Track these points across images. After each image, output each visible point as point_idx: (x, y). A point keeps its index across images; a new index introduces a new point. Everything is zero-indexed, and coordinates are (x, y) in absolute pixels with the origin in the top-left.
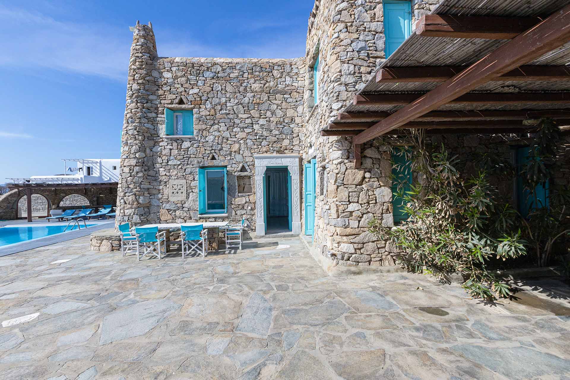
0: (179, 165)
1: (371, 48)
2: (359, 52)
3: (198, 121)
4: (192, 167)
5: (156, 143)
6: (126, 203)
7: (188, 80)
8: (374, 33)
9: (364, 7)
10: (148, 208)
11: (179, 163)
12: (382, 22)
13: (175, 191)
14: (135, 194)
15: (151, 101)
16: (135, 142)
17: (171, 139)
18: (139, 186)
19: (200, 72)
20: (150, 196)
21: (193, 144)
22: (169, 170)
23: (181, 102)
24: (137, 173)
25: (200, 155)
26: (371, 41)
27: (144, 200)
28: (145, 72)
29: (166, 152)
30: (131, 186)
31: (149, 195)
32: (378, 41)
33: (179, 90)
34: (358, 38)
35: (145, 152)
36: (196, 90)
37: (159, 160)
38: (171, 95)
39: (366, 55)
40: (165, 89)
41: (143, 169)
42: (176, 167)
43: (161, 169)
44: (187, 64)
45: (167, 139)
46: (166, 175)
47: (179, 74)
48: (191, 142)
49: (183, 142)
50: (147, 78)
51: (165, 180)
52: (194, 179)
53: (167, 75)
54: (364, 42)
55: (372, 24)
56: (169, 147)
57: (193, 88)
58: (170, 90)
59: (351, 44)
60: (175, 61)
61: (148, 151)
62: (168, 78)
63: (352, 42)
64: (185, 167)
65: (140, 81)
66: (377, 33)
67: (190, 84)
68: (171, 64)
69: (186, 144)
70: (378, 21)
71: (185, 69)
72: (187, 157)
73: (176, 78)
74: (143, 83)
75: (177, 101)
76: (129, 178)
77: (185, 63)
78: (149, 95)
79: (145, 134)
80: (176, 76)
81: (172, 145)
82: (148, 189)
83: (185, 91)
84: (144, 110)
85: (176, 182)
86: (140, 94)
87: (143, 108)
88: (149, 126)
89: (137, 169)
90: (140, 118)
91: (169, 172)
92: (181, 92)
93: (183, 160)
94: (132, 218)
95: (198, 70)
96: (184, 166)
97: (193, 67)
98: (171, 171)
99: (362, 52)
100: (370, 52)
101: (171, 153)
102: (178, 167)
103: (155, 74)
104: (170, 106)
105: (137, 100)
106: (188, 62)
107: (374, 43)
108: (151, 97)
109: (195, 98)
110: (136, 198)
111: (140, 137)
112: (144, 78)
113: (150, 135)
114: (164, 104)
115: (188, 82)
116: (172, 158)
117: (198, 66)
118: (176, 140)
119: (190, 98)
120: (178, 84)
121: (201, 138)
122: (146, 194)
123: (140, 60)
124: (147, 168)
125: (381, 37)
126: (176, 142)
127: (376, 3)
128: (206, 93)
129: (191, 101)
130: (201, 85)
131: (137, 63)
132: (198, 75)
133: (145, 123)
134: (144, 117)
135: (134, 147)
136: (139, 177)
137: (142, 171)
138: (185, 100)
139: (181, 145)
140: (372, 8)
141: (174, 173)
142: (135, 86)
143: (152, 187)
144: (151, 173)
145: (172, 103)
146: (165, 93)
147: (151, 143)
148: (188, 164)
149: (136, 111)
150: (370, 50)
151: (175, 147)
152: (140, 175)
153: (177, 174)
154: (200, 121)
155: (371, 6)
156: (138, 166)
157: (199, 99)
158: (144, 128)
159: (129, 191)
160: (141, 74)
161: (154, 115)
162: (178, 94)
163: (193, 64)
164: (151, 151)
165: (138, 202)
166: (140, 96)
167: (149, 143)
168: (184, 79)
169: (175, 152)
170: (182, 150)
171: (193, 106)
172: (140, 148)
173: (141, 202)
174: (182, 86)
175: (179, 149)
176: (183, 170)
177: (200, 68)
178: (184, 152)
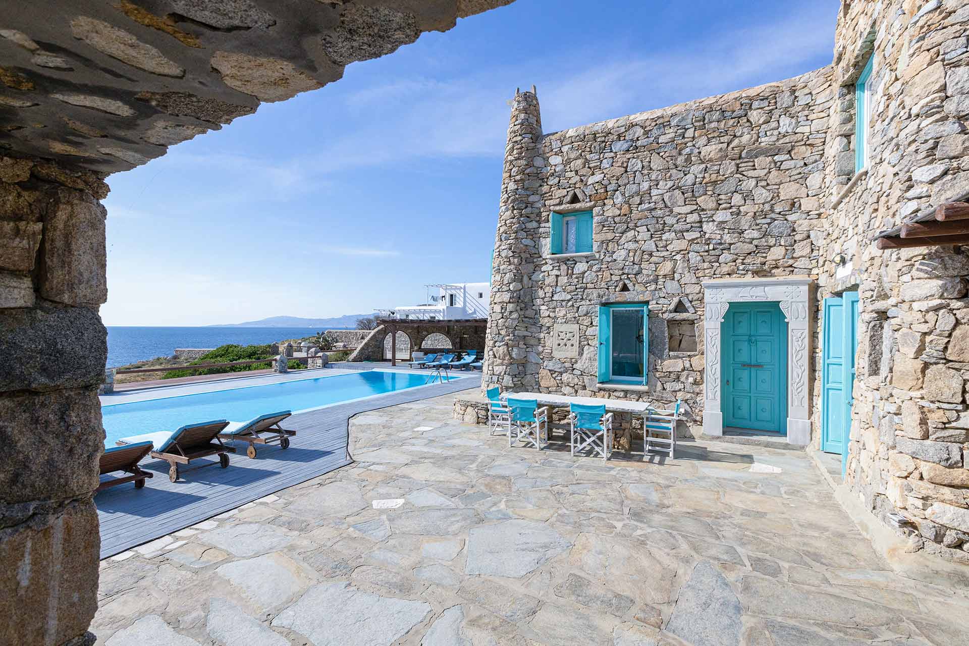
0: (569, 301)
3: (601, 227)
4: (589, 303)
5: (537, 267)
6: (495, 357)
7: (587, 161)
10: (524, 365)
11: (569, 297)
13: (562, 343)
14: (507, 345)
15: (532, 204)
16: (509, 267)
17: (559, 260)
18: (513, 333)
19: (606, 145)
20: (527, 347)
21: (591, 266)
22: (554, 308)
23: (575, 199)
24: (511, 312)
25: (603, 285)
27: (519, 354)
28: (525, 163)
29: (550, 280)
30: (503, 332)
31: (525, 347)
33: (572, 181)
35: (521, 281)
36: (598, 177)
37: (541, 293)
38: (560, 191)
40: (551, 183)
41: (518, 308)
42: (564, 303)
43: (543, 308)
44: (585, 136)
45: (553, 259)
46: (549, 316)
47: (573, 156)
48: (587, 262)
49: (576, 264)
50: (527, 171)
51: (547, 325)
52: (592, 323)
53: (555, 160)
56: (555, 272)
57: (593, 174)
58: (559, 182)
60: (567, 136)
61: (525, 279)
62: (555, 165)
64: (578, 304)
65: (518, 178)
67: (589, 167)
68: (562, 142)
69: (581, 267)
71: (583, 146)
72: (581, 288)
73: (567, 162)
74: (521, 180)
75: (568, 198)
76: (500, 321)
77: (582, 136)
78: (528, 196)
79: (523, 255)
80: (568, 159)
81: (559, 270)
82: (525, 337)
83: (582, 181)
84: (522, 219)
85: (564, 328)
86: (517, 196)
87: (521, 216)
88: (528, 242)
89: (510, 307)
90: (516, 232)
91: (554, 312)
92: (575, 184)
93: (575, 293)
94: (503, 379)
95: (603, 142)
96: (576, 302)
97: (595, 139)
98: (557, 310)
101: (557, 281)
102: (567, 303)
103: (538, 162)
104: (558, 208)
105: (513, 207)
106: (586, 134)
108: (531, 199)
109: (596, 190)
110: (508, 350)
111: (516, 260)
112: (522, 172)
113: (529, 256)
114: (550, 206)
115: (587, 166)
116: (558, 289)
117: (603, 136)
118: (566, 261)
119: (589, 191)
120: (571, 171)
121: (605, 255)
122: (522, 345)
123: (519, 146)
124: (523, 305)
126: (566, 264)
128: (615, 178)
129: (590, 196)
130: (608, 166)
131: (515, 152)
132: (602, 151)
133: (522, 239)
134: (522, 230)
135: (508, 275)
136: (513, 319)
137: (517, 311)
138: (580, 196)
139: (573, 268)
141: (561, 314)
142: (512, 186)
143: (529, 334)
144: (529, 313)
145: (560, 203)
146: (552, 190)
147: (531, 266)
148: (582, 299)
149: (511, 223)
151: (563, 272)
152: (515, 315)
153: (565, 315)
154: (604, 226)
156: (513, 303)
157: (603, 190)
158: (522, 246)
159: (500, 339)
160: (519, 167)
161: (535, 224)
162: (570, 187)
163: (595, 134)
164: (530, 279)
165: (510, 356)
166: (517, 199)
167: (527, 268)
168: (580, 162)
169: (563, 280)
170: (574, 276)
171: (593, 203)
172: (515, 276)
173: (514, 356)
174: (577, 174)
175: (570, 275)
176: (575, 309)
177: (607, 138)
178: (577, 280)
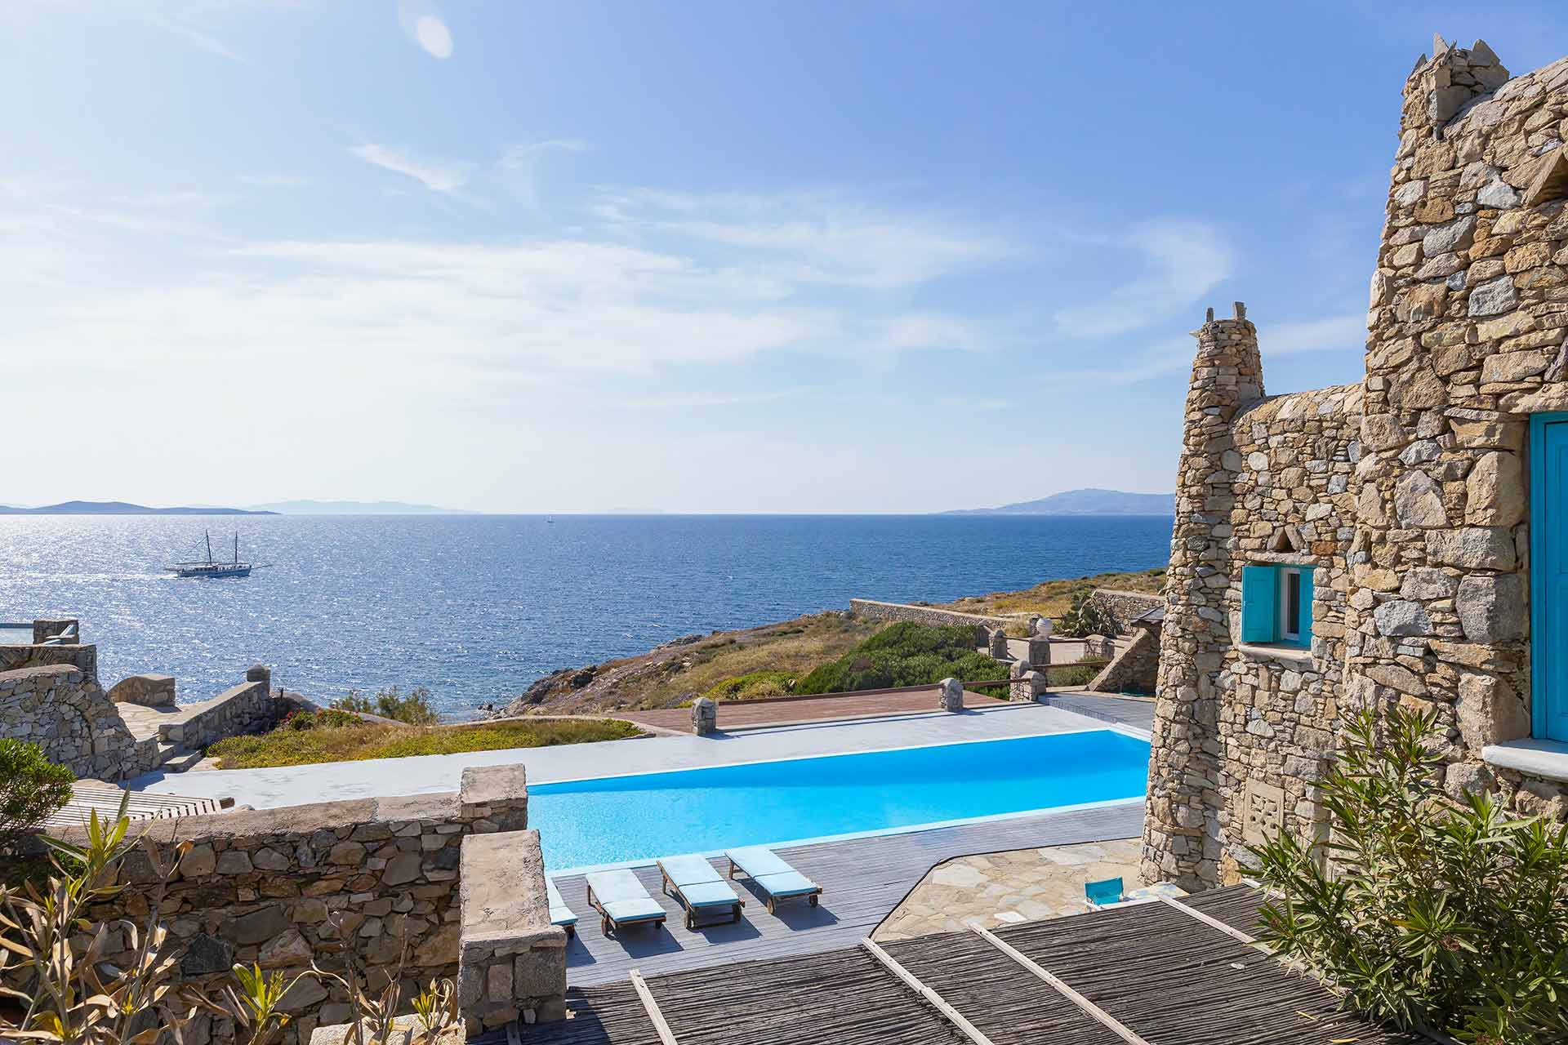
0: (1271, 739)
1: (1440, 631)
2: (1395, 640)
3: (1325, 609)
4: (1301, 754)
5: (1223, 663)
6: (1153, 814)
7: (1306, 474)
8: (1452, 572)
9: (1426, 472)
10: (1200, 840)
11: (1270, 733)
12: (1485, 527)
13: (1259, 816)
14: (1170, 797)
15: (1218, 542)
16: (1176, 657)
17: (1257, 658)
18: (1180, 777)
19: (1337, 446)
20: (1207, 809)
21: (1306, 683)
22: (1248, 748)
23: (1285, 546)
24: (1177, 740)
25: (1325, 723)
26: (1439, 604)
27: (1188, 819)
28: (1206, 463)
29: (1243, 692)
30: (1164, 772)
31: (1202, 807)
32: (1468, 605)
33: (1283, 509)
34: (1397, 590)
35: (1195, 685)
36: (1322, 509)
37: (1226, 713)
38: (1261, 524)
39: (1420, 652)
40: (1248, 506)
41: (1190, 734)
42: (1263, 742)
43: (1232, 741)
44: (1304, 423)
45: (1248, 655)
46: (1239, 760)
47: (1284, 458)
48: (1302, 673)
49: (1283, 672)
50: (1208, 481)
51: (1237, 775)
52: (1304, 795)
53: (1258, 461)
54: (1415, 605)
55: (1448, 534)
56: (1250, 679)
57: (1316, 501)
58: (1262, 507)
59: (1373, 608)
60: (1279, 417)
61: (1204, 682)
62: (1258, 472)
63: (1377, 601)
64: (1285, 750)
65: (1194, 491)
66: (1467, 571)
67: (1309, 486)
68: (1266, 427)
69: (1291, 680)
70: (1473, 526)
71: (1300, 442)
72: (1290, 720)
73: (1275, 469)
74: (1199, 495)
75: (1273, 542)
76: (1161, 751)
77: (1299, 423)
78: (1212, 526)
79: (1201, 638)
80: (1277, 463)
81: (1257, 676)
82: (1201, 790)
83: (1296, 511)
84: (1198, 569)
85: (1261, 789)
86: (1192, 525)
87: (1199, 563)
88: (1210, 613)
89: (1176, 729)
90: (1188, 594)
91: (1248, 754)
92: (1286, 515)
93: (1281, 728)
94: (1162, 858)
95: (1334, 438)
96: (1281, 745)
97: (1320, 430)
98: (1253, 751)
99: (1405, 641)
100: (1434, 644)
101: (1253, 698)
102: (1268, 744)
103: (1229, 462)
104: (1258, 557)
105: (1184, 543)
106: (1307, 417)
107: (1454, 611)
108: (1218, 531)
109: (1320, 534)
110: (1170, 806)
111: (1187, 644)
112: (1201, 481)
113: (1210, 640)
114: (1246, 551)
115: (1306, 482)
116: (1255, 713)
117: (1332, 428)
118: (1268, 662)
119: (1308, 533)
120: (1281, 488)
121: (1329, 668)
122: (1195, 801)
123: (1198, 431)
124: (1199, 731)
125: (1477, 589)
126: (1268, 668)
127: (1474, 449)
128: (1349, 515)
129: (1310, 543)
130: (1338, 490)
132: (1331, 457)
133: (1199, 606)
134: (1199, 590)
135: (1173, 671)
136: (1179, 753)
137: (1187, 739)
138: (1293, 540)
139: (1279, 679)
140: (1459, 473)
141: (1258, 762)
142: (1185, 504)
143: (1210, 786)
144: (1208, 745)
145: (1262, 549)
146: (1250, 519)
147: (1215, 660)
148: (1291, 742)
149: (1182, 574)
150: (1436, 637)
151: (1263, 685)
152: (1183, 747)
153: (1263, 766)
154: (1330, 609)
155: (1451, 467)
156: (1180, 723)
157: (1328, 537)
158: (1197, 619)
159: (1160, 783)
160: (1198, 470)
161: (1221, 581)
162: (1277, 520)
163: (1320, 421)
164: (1213, 683)
165: (1174, 819)
166: (1193, 530)
167: (1205, 663)
168: (1293, 473)
169: (1263, 697)
170: (1280, 695)
171: (1314, 557)
172: (1184, 674)
173: (1180, 820)
174: (1290, 496)
175: (1274, 691)
176: (1281, 758)
177: (1341, 432)
178: (1283, 703)
